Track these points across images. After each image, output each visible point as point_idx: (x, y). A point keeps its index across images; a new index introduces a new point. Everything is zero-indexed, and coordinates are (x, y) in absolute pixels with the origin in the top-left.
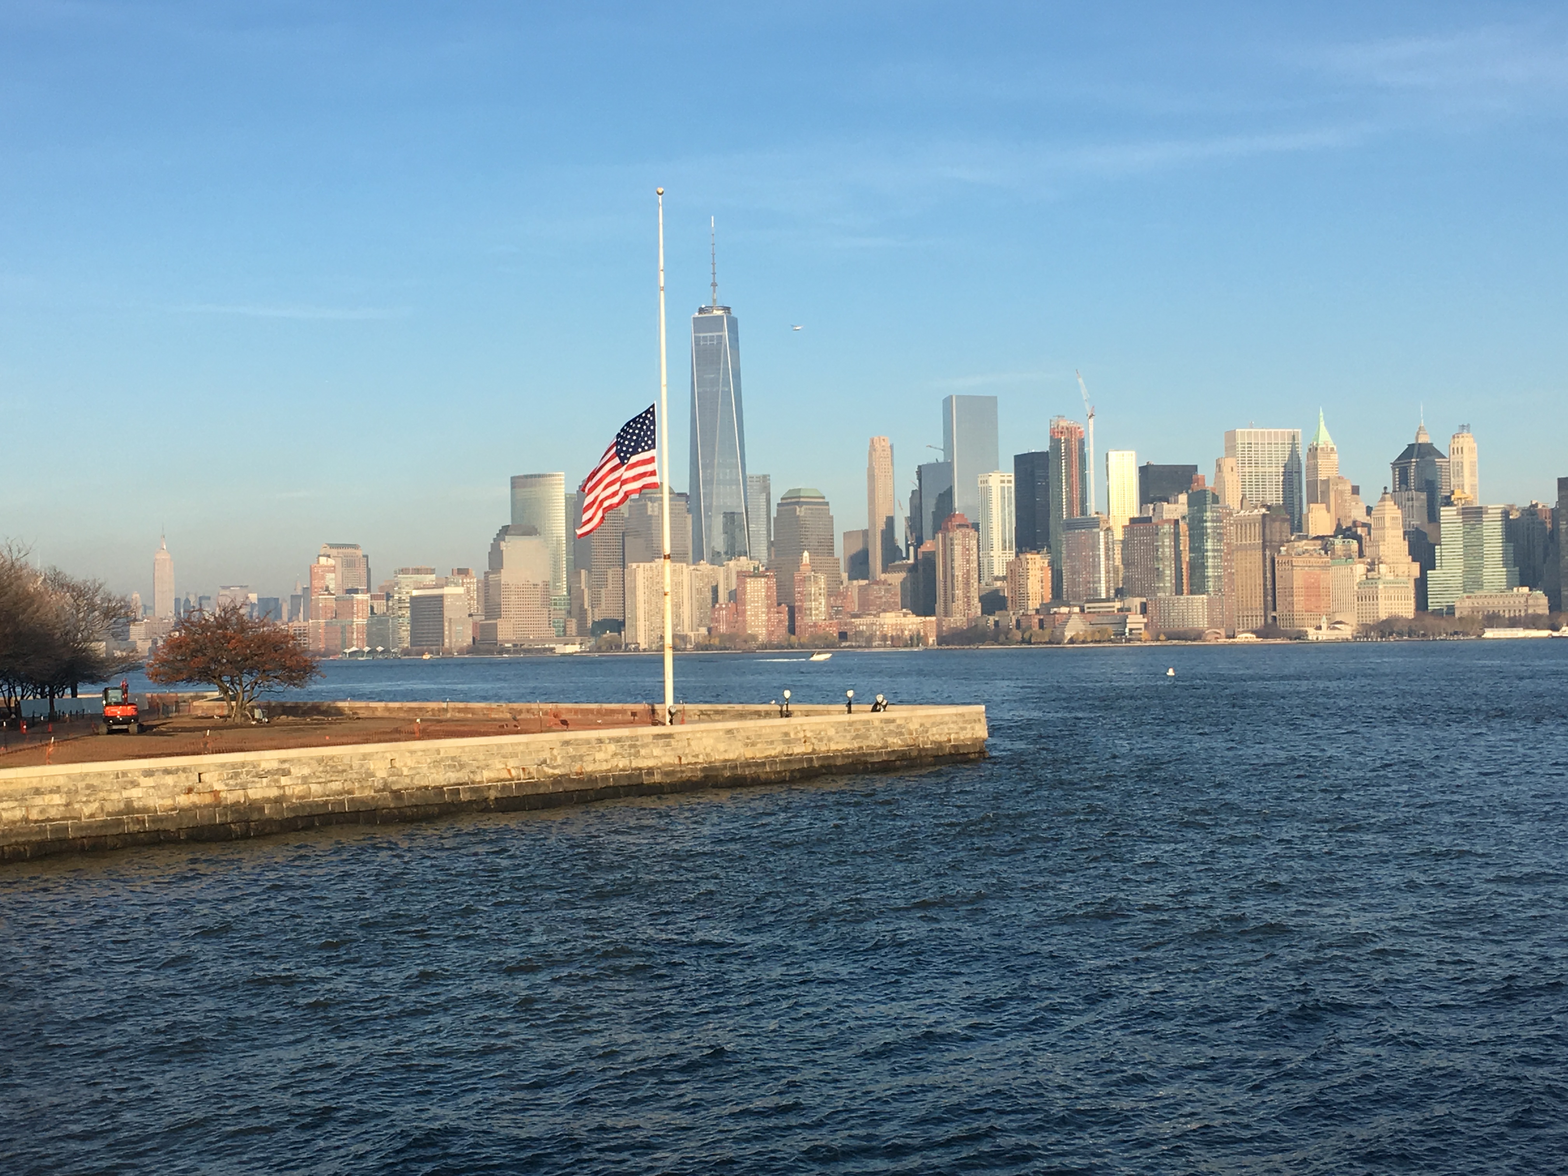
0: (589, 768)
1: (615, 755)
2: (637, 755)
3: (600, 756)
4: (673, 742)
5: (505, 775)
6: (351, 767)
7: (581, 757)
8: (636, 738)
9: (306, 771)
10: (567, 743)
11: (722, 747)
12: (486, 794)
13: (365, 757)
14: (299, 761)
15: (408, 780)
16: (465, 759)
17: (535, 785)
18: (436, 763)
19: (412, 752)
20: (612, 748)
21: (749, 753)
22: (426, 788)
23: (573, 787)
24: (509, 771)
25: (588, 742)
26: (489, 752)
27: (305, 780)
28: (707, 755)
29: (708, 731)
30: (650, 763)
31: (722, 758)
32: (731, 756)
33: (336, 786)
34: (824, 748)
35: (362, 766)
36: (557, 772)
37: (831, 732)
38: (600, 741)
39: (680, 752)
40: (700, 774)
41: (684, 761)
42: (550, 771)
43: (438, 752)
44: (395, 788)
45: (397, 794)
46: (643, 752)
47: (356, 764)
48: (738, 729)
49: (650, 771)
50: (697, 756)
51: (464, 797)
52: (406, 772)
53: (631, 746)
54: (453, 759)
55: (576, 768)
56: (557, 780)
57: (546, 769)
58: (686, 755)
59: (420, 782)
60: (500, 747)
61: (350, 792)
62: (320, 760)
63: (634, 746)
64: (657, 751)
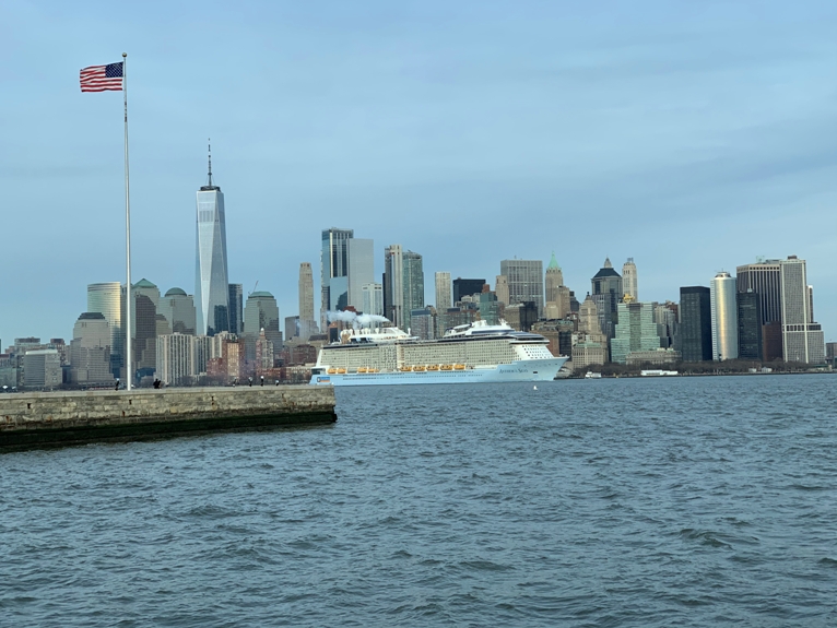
0: (56, 417)
1: (76, 409)
2: (92, 410)
3: (64, 409)
4: (120, 402)
7: (51, 411)
8: (92, 398)
10: (41, 400)
20: (74, 404)
21: (174, 410)
23: (43, 430)
25: (56, 399)
28: (144, 411)
29: (144, 395)
30: (102, 415)
31: (154, 413)
32: (161, 411)
34: (226, 408)
36: (32, 419)
37: (231, 398)
38: (66, 399)
39: (124, 408)
40: (138, 422)
41: (127, 414)
42: (27, 419)
46: (97, 408)
48: (165, 395)
53: (88, 404)
55: (47, 417)
56: (32, 425)
57: (24, 417)
63: (91, 401)
64: (107, 408)
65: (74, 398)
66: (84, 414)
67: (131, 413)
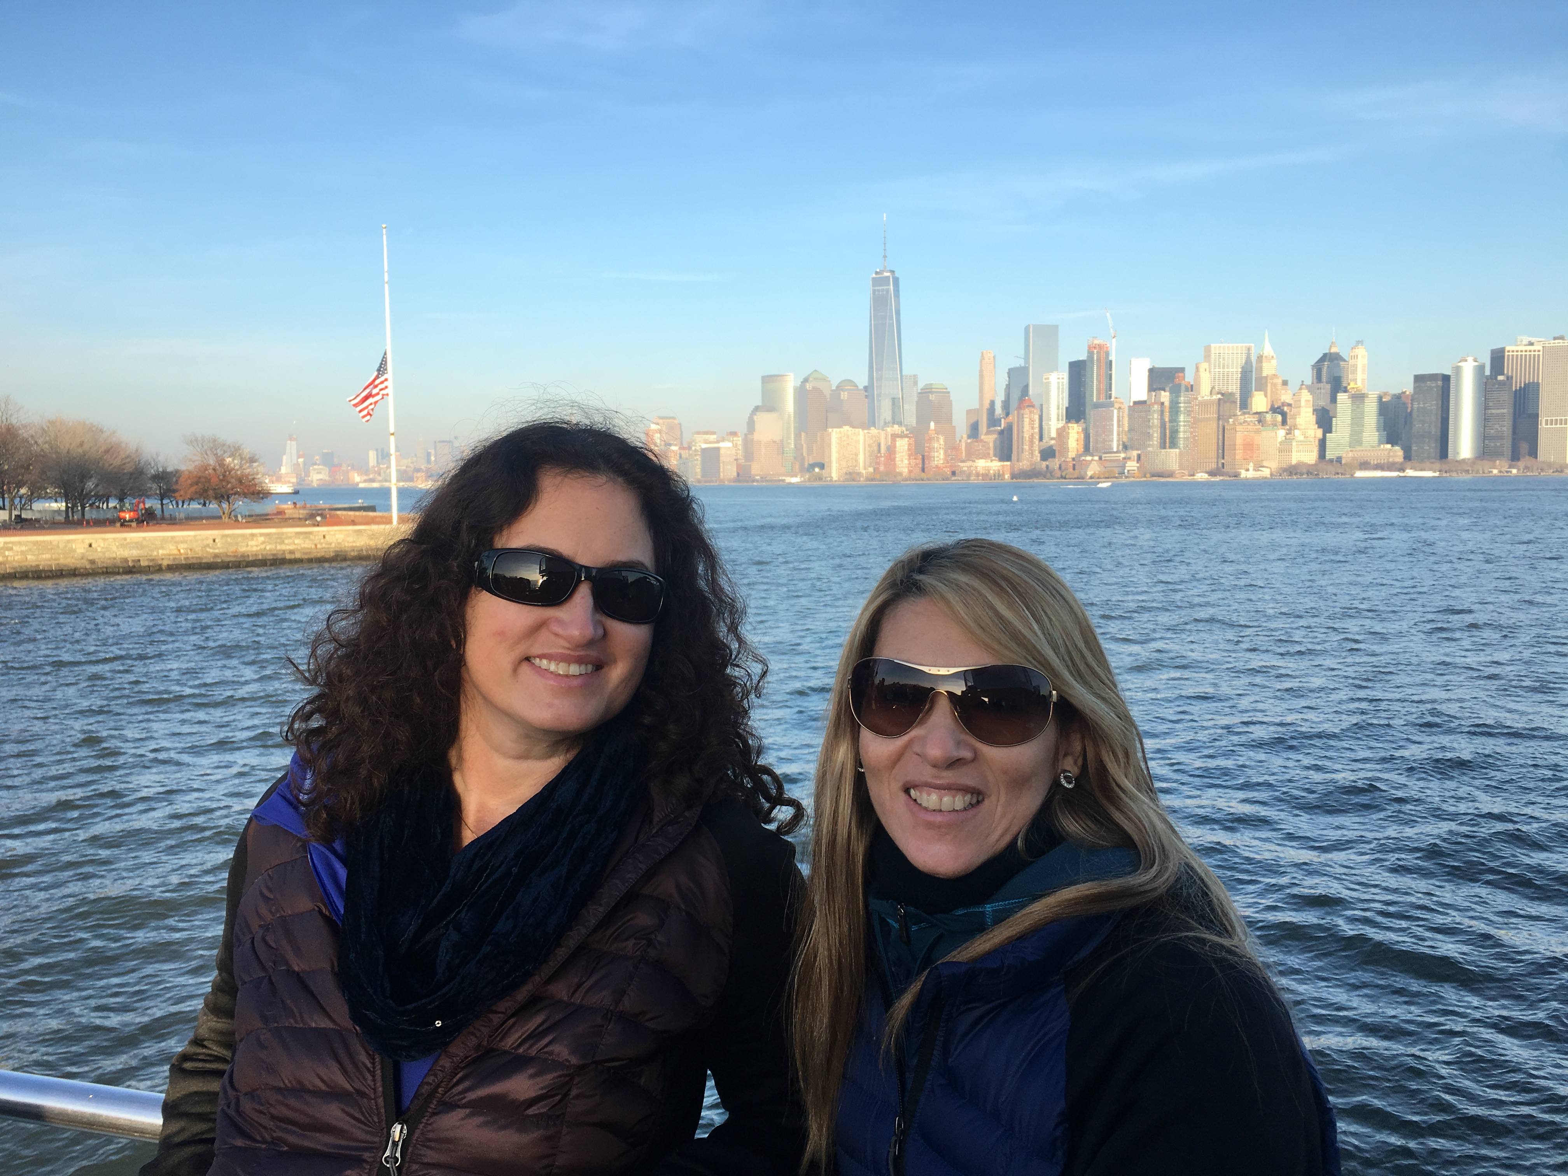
0: (243, 549)
1: (263, 543)
2: (282, 543)
3: (250, 543)
4: (311, 537)
5: (175, 552)
6: (58, 546)
7: (237, 544)
8: (282, 534)
9: (24, 548)
10: (227, 536)
11: (351, 539)
12: (160, 562)
13: (69, 541)
14: (20, 543)
15: (100, 554)
16: (144, 543)
17: (199, 558)
18: (123, 546)
19: (104, 540)
20: (262, 539)
22: (115, 559)
23: (228, 559)
24: (179, 551)
25: (243, 535)
26: (165, 540)
27: (22, 552)
28: (339, 543)
29: (340, 531)
30: (291, 547)
31: (350, 545)
33: (48, 556)
35: (66, 546)
36: (217, 551)
38: (253, 535)
39: (316, 542)
40: (332, 554)
41: (319, 546)
42: (211, 551)
43: (125, 539)
44: (91, 558)
45: (92, 562)
46: (286, 541)
47: (61, 545)
48: (365, 530)
49: (292, 552)
50: (331, 544)
51: (143, 563)
52: (99, 549)
53: (277, 538)
54: (137, 543)
55: (233, 549)
56: (216, 556)
57: (208, 549)
58: (321, 544)
59: (107, 555)
60: (173, 537)
61: (55, 560)
62: (36, 543)
63: (281, 539)
64: (296, 542)
65: (261, 535)
66: (273, 546)
67: (324, 545)
